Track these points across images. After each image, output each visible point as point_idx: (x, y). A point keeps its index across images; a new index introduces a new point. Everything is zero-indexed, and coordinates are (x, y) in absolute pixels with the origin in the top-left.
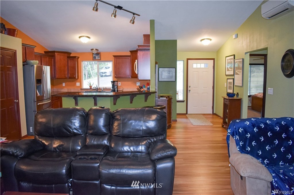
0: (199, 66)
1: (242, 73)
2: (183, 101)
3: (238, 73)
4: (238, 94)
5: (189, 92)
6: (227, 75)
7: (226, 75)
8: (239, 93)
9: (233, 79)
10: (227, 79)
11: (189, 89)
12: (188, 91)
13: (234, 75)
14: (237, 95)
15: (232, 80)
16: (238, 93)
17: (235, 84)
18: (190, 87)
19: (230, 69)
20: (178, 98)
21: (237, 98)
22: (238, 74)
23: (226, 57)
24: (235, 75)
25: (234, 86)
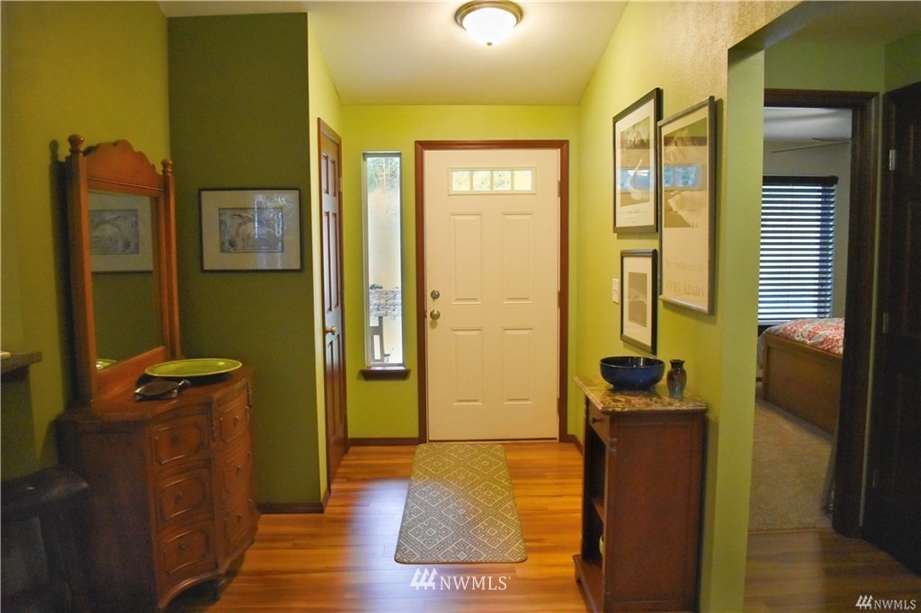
0: (481, 181)
1: (705, 211)
2: (402, 375)
3: (684, 214)
4: (683, 372)
5: (434, 325)
6: (623, 233)
7: (616, 229)
8: (685, 366)
9: (656, 257)
10: (624, 255)
11: (431, 305)
12: (429, 319)
13: (657, 228)
14: (670, 377)
15: (649, 261)
16: (677, 364)
17: (667, 294)
18: (435, 296)
19: (636, 194)
20: (384, 355)
21: (676, 406)
22: (684, 224)
23: (616, 119)
24: (665, 231)
25: (660, 304)
